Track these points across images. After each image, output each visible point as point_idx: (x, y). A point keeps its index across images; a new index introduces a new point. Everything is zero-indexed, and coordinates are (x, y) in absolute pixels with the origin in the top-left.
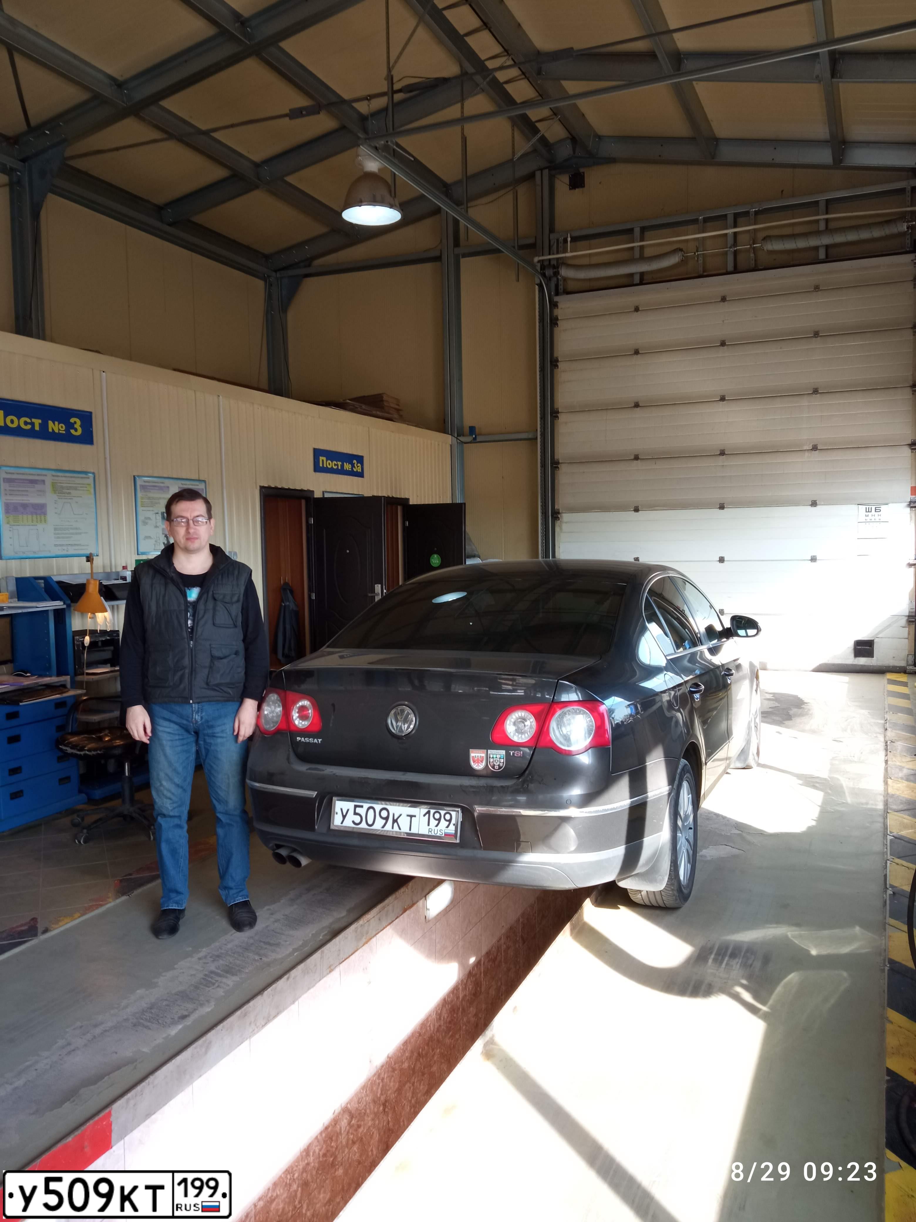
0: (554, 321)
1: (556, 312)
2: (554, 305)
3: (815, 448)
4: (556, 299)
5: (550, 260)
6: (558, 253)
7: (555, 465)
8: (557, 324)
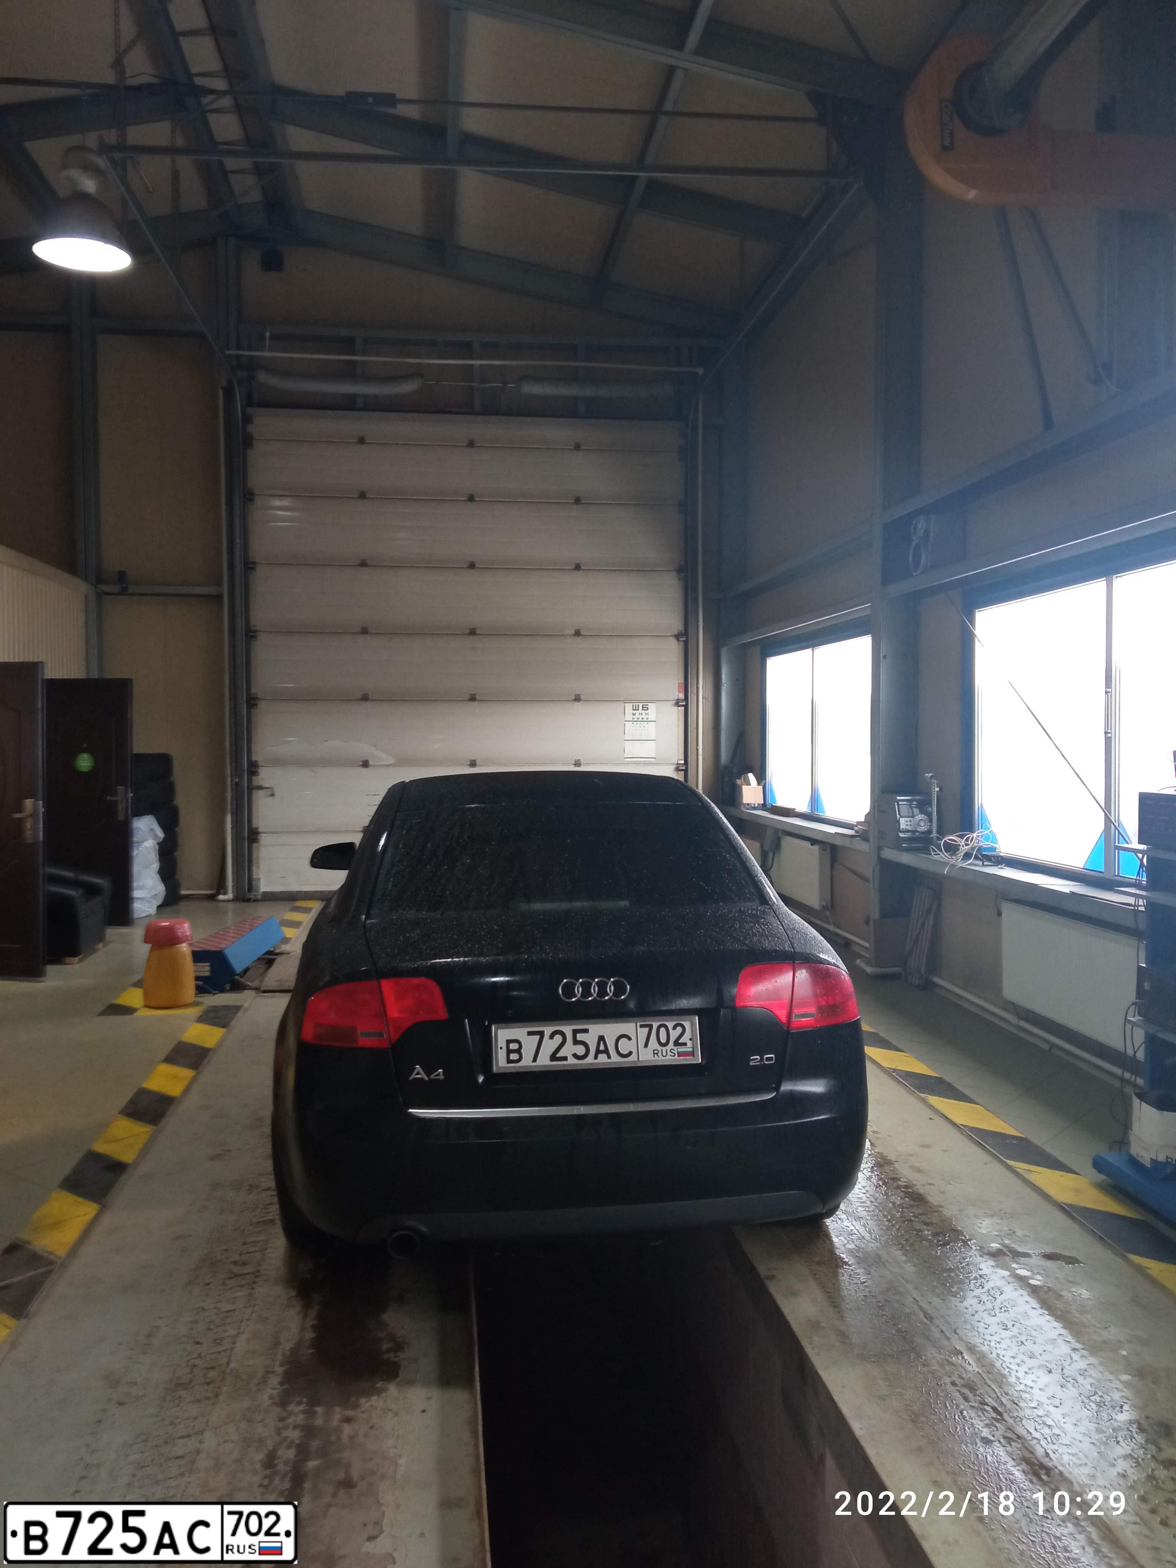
0: (248, 441)
1: (250, 428)
2: (247, 419)
3: (577, 633)
4: (250, 411)
5: (239, 357)
6: (250, 349)
7: (251, 635)
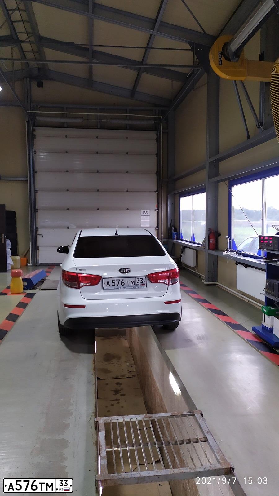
0: (34, 136)
1: (34, 133)
3: (127, 191)
4: (34, 128)
5: (31, 113)
6: (34, 110)
7: (36, 191)
8: (35, 138)
